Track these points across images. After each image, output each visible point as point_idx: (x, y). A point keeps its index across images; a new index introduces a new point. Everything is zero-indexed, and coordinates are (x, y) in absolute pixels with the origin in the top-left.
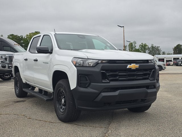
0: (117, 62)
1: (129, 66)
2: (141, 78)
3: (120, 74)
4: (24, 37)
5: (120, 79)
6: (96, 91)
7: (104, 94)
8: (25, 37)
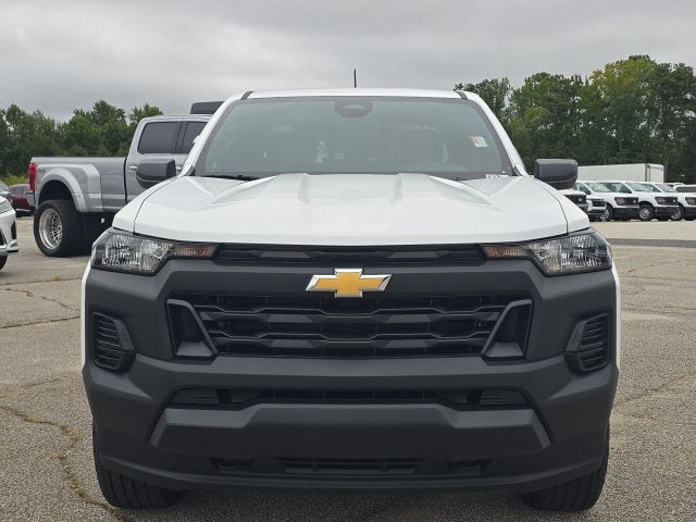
0: (266, 254)
1: (317, 282)
2: (421, 344)
3: (274, 318)
4: (584, 81)
5: (277, 343)
6: (144, 395)
7: (175, 416)
8: (591, 82)
